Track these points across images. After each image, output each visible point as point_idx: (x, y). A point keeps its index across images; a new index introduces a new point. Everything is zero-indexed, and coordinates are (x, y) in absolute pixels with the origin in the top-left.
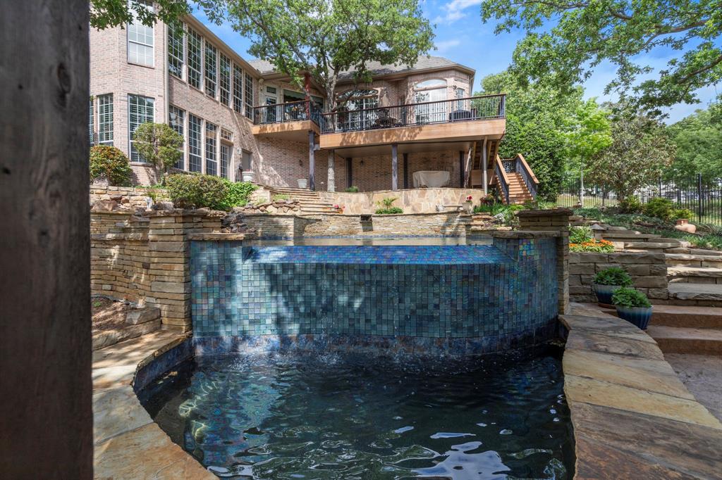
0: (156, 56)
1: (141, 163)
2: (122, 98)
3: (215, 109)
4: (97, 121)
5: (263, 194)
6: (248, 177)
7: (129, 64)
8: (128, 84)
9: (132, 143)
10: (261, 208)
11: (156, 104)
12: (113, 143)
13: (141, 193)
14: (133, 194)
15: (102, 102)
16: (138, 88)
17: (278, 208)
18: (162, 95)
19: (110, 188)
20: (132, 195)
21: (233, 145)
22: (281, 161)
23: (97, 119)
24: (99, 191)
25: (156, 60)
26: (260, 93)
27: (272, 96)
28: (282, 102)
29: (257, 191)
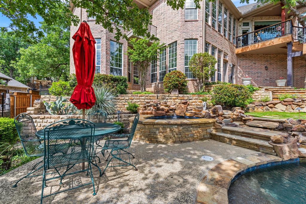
0: (199, 13)
1: (190, 79)
2: (182, 42)
3: (221, 41)
4: (168, 58)
5: (265, 94)
6: (247, 82)
7: (185, 21)
8: (184, 33)
9: (185, 67)
10: (269, 105)
11: (198, 42)
12: (176, 69)
13: (195, 98)
14: (191, 98)
15: (170, 48)
16: (189, 34)
17: (287, 105)
18: (202, 35)
19: (180, 95)
20: (190, 100)
21: (228, 62)
22: (252, 69)
23: (168, 57)
24: (174, 98)
25: (199, 16)
26: (239, 28)
27: (246, 28)
28: (254, 31)
29: (259, 92)
